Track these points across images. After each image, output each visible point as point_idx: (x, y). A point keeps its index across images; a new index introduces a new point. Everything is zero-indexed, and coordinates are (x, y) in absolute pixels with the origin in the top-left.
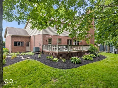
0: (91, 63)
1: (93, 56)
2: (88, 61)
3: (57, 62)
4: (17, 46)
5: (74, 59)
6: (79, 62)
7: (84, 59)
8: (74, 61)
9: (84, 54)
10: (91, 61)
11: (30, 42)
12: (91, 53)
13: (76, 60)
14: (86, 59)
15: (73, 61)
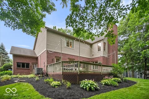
0: (116, 91)
1: (117, 80)
2: (110, 87)
3: (56, 87)
4: (21, 68)
5: (86, 83)
6: (94, 87)
7: (104, 83)
8: (86, 86)
9: (104, 78)
10: (115, 86)
11: (37, 65)
12: (114, 77)
13: (89, 85)
14: (106, 84)
15: (84, 86)
